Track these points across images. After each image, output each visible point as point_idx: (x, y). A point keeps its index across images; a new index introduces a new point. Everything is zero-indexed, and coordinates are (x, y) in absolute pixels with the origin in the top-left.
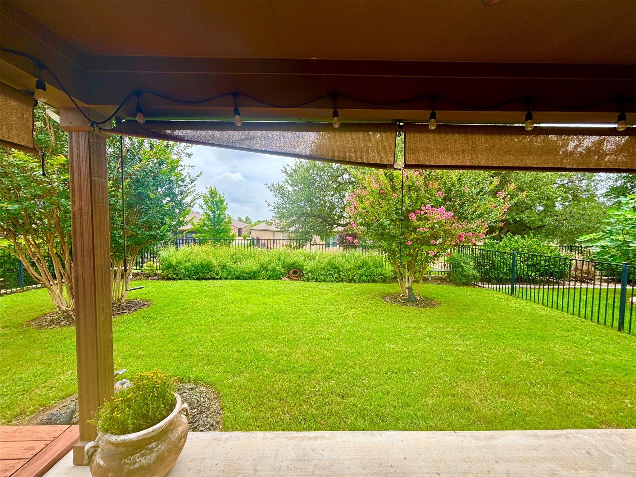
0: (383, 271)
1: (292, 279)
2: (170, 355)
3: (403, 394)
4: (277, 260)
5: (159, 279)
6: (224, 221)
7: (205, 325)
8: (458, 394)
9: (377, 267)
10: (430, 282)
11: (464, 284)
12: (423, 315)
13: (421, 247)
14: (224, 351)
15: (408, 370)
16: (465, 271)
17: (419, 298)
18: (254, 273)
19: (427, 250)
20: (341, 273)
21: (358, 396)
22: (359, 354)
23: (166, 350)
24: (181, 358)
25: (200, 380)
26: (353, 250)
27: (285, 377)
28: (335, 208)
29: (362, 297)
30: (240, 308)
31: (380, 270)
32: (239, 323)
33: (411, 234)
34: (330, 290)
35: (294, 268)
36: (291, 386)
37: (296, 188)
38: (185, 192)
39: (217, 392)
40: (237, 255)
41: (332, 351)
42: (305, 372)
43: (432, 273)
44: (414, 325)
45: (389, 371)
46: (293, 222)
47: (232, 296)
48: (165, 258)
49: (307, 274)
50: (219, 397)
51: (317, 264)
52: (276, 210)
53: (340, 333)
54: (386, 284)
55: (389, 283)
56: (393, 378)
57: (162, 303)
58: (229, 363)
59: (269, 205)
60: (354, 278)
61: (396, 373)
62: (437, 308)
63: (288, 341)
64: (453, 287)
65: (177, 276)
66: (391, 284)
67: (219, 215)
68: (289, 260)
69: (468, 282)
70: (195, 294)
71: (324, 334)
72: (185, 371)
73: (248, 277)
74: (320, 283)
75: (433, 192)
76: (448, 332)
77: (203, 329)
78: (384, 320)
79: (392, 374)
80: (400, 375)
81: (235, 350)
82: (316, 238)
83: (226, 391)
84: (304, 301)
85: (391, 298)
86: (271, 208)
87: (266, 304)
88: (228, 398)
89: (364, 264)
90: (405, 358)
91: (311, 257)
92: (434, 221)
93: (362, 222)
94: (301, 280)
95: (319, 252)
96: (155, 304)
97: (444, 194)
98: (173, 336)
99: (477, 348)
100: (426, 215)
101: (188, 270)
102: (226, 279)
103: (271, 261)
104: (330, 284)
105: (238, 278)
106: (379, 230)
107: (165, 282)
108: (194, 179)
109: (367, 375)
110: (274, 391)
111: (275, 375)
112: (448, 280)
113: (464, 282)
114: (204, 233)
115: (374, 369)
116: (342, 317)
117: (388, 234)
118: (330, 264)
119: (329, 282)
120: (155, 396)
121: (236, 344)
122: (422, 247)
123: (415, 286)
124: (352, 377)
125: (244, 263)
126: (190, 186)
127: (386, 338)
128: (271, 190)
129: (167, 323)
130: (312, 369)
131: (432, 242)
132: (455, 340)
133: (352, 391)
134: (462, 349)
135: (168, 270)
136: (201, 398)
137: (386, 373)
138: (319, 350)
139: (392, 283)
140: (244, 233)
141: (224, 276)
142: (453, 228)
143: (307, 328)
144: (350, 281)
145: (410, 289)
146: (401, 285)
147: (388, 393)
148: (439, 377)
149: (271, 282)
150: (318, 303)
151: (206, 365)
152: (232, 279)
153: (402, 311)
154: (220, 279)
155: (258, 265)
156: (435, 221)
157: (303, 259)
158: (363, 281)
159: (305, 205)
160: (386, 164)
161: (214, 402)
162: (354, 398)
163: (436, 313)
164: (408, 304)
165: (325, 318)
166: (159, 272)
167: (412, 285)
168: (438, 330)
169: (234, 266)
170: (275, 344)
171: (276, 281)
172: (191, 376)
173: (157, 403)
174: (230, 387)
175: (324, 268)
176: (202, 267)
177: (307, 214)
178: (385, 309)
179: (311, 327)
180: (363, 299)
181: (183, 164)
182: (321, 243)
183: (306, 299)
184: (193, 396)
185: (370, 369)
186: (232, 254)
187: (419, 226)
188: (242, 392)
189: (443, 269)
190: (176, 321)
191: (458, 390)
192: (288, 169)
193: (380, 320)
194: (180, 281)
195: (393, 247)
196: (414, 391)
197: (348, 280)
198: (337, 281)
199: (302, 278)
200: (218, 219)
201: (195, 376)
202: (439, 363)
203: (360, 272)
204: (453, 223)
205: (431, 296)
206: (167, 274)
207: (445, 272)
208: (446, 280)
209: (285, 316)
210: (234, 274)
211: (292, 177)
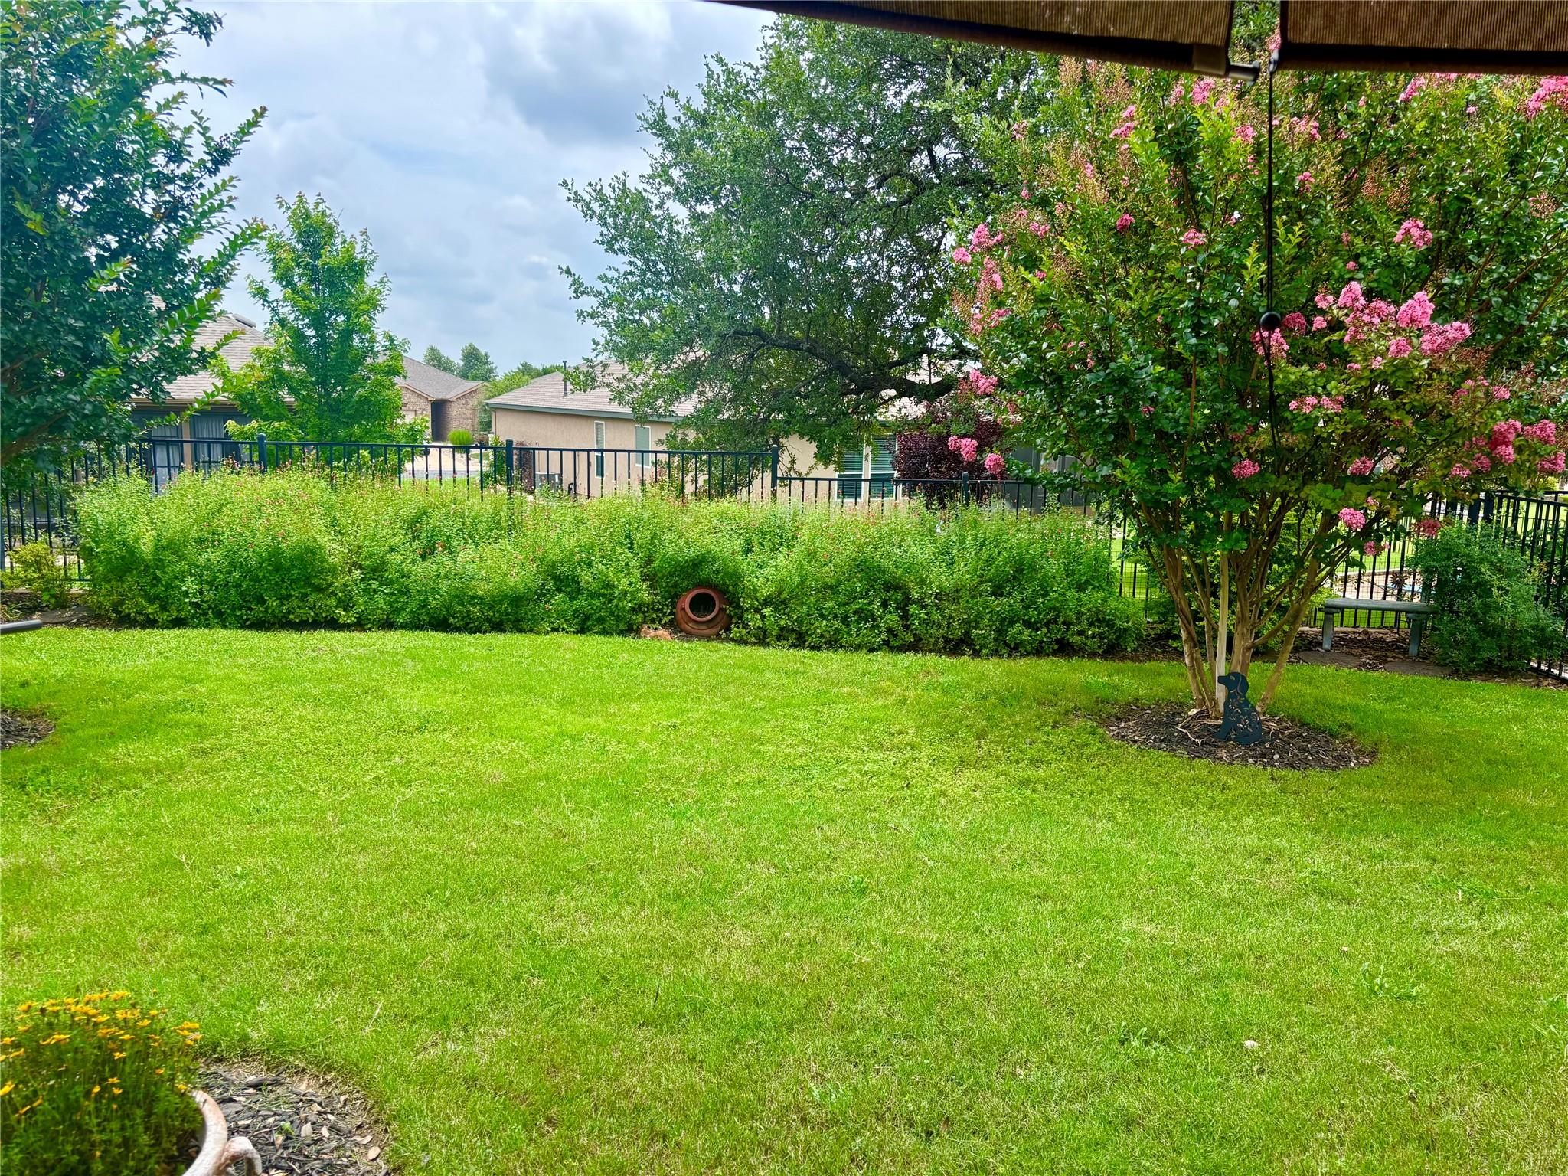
0: (1113, 604)
1: (689, 636)
2: (152, 947)
3: (1200, 1130)
4: (621, 544)
5: (79, 623)
6: (369, 360)
7: (302, 821)
8: (1448, 1135)
9: (1081, 587)
10: (1326, 658)
11: (1490, 670)
12: (1291, 800)
13: (1299, 490)
14: (394, 931)
15: (1224, 1032)
16: (1499, 609)
17: (1272, 725)
18: (517, 600)
19: (1327, 504)
20: (913, 609)
21: (994, 1131)
22: (996, 955)
23: (132, 923)
24: (203, 959)
25: (293, 1053)
26: (973, 506)
27: (671, 1042)
28: (892, 308)
29: (1011, 715)
30: (457, 752)
31: (1094, 597)
32: (454, 817)
33: (1256, 427)
34: (861, 686)
35: (698, 585)
36: (696, 1079)
37: (707, 208)
38: (185, 208)
39: (371, 1102)
40: (436, 519)
41: (876, 943)
42: (759, 1025)
43: (1337, 616)
44: (1252, 841)
45: (1133, 1031)
46: (692, 376)
47: (414, 701)
48: (104, 527)
49: (757, 611)
50: (380, 1120)
51: (800, 565)
52: (612, 314)
53: (909, 866)
54: (1120, 665)
55: (1134, 658)
56: (1155, 1060)
57: (103, 724)
58: (420, 979)
59: (579, 289)
60: (975, 632)
61: (1164, 1041)
62: (1358, 773)
63: (679, 897)
64: (1435, 681)
65: (164, 609)
66: (1147, 665)
67: (346, 335)
68: (674, 548)
69: (1510, 658)
70: (250, 689)
71: (841, 871)
72: (224, 1012)
73: (489, 620)
74: (819, 655)
75: (1381, 221)
76: (1412, 875)
77: (298, 838)
78: (1111, 817)
79: (1147, 1044)
80: (1186, 1051)
81: (442, 927)
82: (800, 452)
83: (411, 1095)
84: (745, 727)
85: (1146, 725)
86: (589, 303)
87: (573, 738)
88: (421, 1125)
89: (1021, 571)
90: (1207, 977)
91: (777, 537)
92: (1375, 365)
93: (1029, 368)
94: (727, 640)
95: (811, 515)
96: (71, 731)
97: (1430, 235)
98: (164, 865)
99: (1539, 949)
100: (1335, 337)
101: (211, 583)
102: (388, 625)
103: (590, 551)
104: (861, 659)
105: (441, 624)
106: (1106, 407)
107: (109, 634)
108: (226, 145)
109: (1035, 1044)
110: (622, 1103)
111: (625, 1034)
112: (1413, 650)
113: (1491, 661)
114: (280, 418)
115: (1065, 1022)
116: (919, 800)
117: (1148, 425)
118: (862, 567)
119: (858, 648)
120: (114, 1098)
121: (447, 903)
122: (1307, 490)
123: (1257, 673)
124: (968, 1051)
125: (467, 555)
126: (209, 182)
127: (1120, 897)
128: (588, 213)
129: (131, 810)
130: (790, 1013)
131: (1354, 465)
132: (1443, 910)
133: (968, 1108)
134: (1474, 950)
135: (120, 579)
136: (300, 1126)
137: (1122, 1042)
138: (820, 938)
139: (1150, 658)
140: (460, 423)
141: (380, 615)
142: (1467, 399)
143: (764, 843)
144: (957, 646)
145: (1235, 683)
146: (1195, 667)
147: (1129, 1123)
148: (1363, 1065)
149: (594, 644)
150: (808, 736)
151: (319, 988)
152: (416, 625)
153: (1194, 780)
154: (360, 625)
155: (533, 567)
156: (1378, 364)
157: (738, 544)
158: (1015, 649)
159: (747, 290)
160: (1188, 40)
161: (357, 1144)
162: (975, 1140)
163: (1353, 793)
164: (1223, 753)
165: (844, 804)
166: (76, 588)
167: (1245, 666)
168: (1361, 867)
169: (421, 570)
170: (621, 907)
171: (617, 640)
172: (254, 1036)
173: (123, 1128)
174: (427, 1081)
175: (833, 588)
176: (278, 568)
177: (758, 333)
178: (1115, 770)
179: (778, 841)
180: (1017, 725)
181: (173, 66)
182: (821, 471)
183: (755, 722)
184: (265, 1118)
185: (1050, 1021)
186: (410, 511)
187: (1297, 390)
188: (481, 1100)
189: (1391, 599)
190: (169, 804)
191: (1449, 1123)
192: (672, 110)
193: (1093, 816)
194: (176, 632)
195: (1170, 488)
196: (1251, 1120)
197: (947, 641)
198: (894, 644)
199: (736, 632)
200: (343, 354)
201: (272, 1033)
202: (1367, 1008)
203: (999, 605)
204: (1467, 374)
205: (1331, 720)
206: (116, 598)
207: (1398, 612)
208: (1406, 651)
209: (662, 791)
210: (424, 605)
211: (690, 149)
